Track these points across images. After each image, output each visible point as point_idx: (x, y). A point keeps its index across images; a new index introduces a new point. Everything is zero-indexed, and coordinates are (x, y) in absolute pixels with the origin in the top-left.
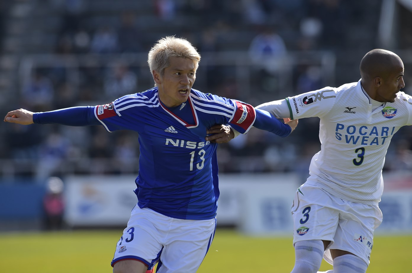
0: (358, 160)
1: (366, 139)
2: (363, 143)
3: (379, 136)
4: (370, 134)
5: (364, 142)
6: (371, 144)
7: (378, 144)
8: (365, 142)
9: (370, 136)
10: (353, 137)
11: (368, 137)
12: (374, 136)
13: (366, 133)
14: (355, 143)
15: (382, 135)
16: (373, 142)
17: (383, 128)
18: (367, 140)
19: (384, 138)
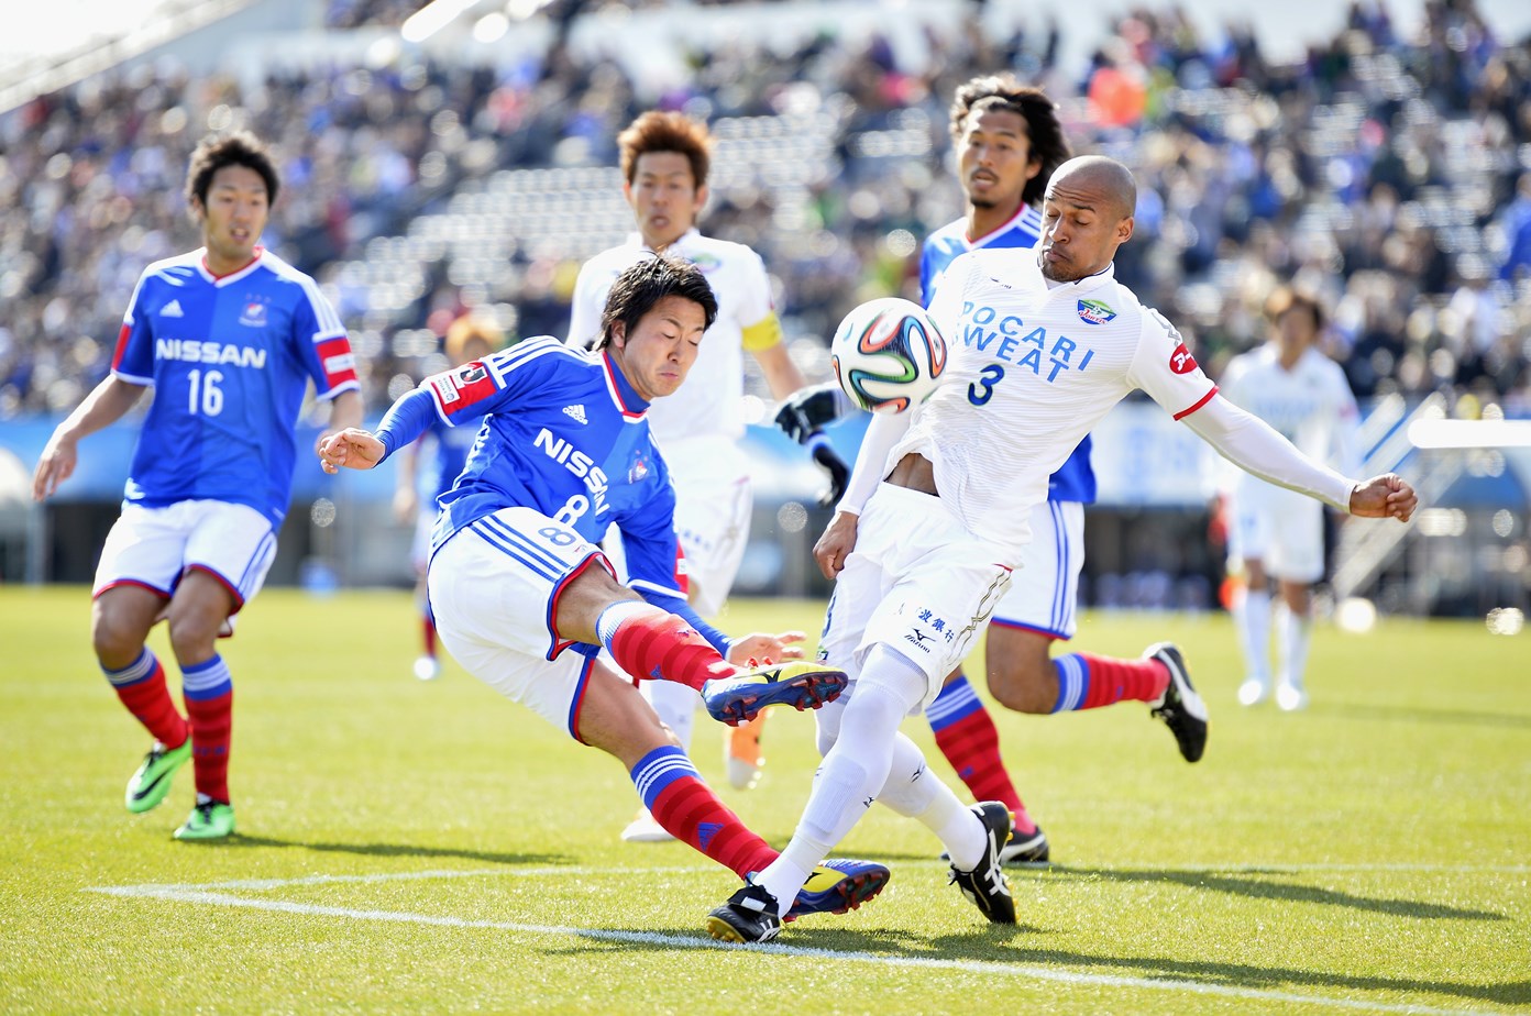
0: (980, 392)
1: (1010, 345)
2: (1000, 354)
3: (1046, 353)
4: (1025, 339)
5: (1006, 351)
6: (1020, 363)
7: (1036, 371)
8: (1006, 353)
9: (1021, 343)
10: (979, 330)
11: (1017, 343)
12: (1033, 345)
13: (1014, 333)
14: (981, 347)
15: (1054, 351)
16: (1025, 360)
17: (1062, 339)
18: (1012, 350)
19: (1059, 365)
